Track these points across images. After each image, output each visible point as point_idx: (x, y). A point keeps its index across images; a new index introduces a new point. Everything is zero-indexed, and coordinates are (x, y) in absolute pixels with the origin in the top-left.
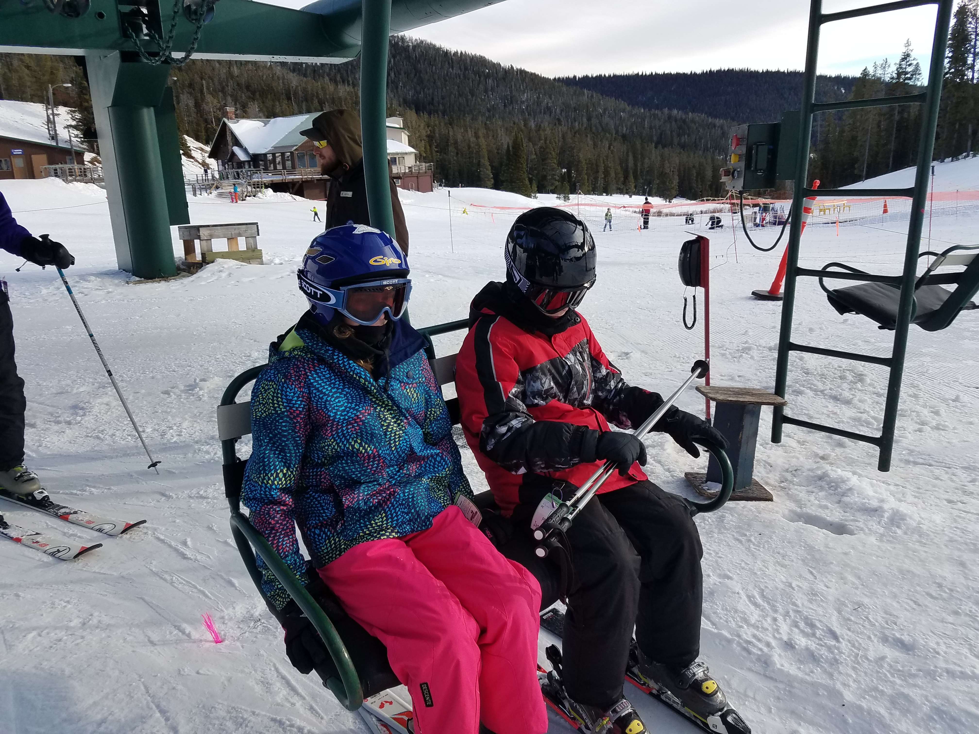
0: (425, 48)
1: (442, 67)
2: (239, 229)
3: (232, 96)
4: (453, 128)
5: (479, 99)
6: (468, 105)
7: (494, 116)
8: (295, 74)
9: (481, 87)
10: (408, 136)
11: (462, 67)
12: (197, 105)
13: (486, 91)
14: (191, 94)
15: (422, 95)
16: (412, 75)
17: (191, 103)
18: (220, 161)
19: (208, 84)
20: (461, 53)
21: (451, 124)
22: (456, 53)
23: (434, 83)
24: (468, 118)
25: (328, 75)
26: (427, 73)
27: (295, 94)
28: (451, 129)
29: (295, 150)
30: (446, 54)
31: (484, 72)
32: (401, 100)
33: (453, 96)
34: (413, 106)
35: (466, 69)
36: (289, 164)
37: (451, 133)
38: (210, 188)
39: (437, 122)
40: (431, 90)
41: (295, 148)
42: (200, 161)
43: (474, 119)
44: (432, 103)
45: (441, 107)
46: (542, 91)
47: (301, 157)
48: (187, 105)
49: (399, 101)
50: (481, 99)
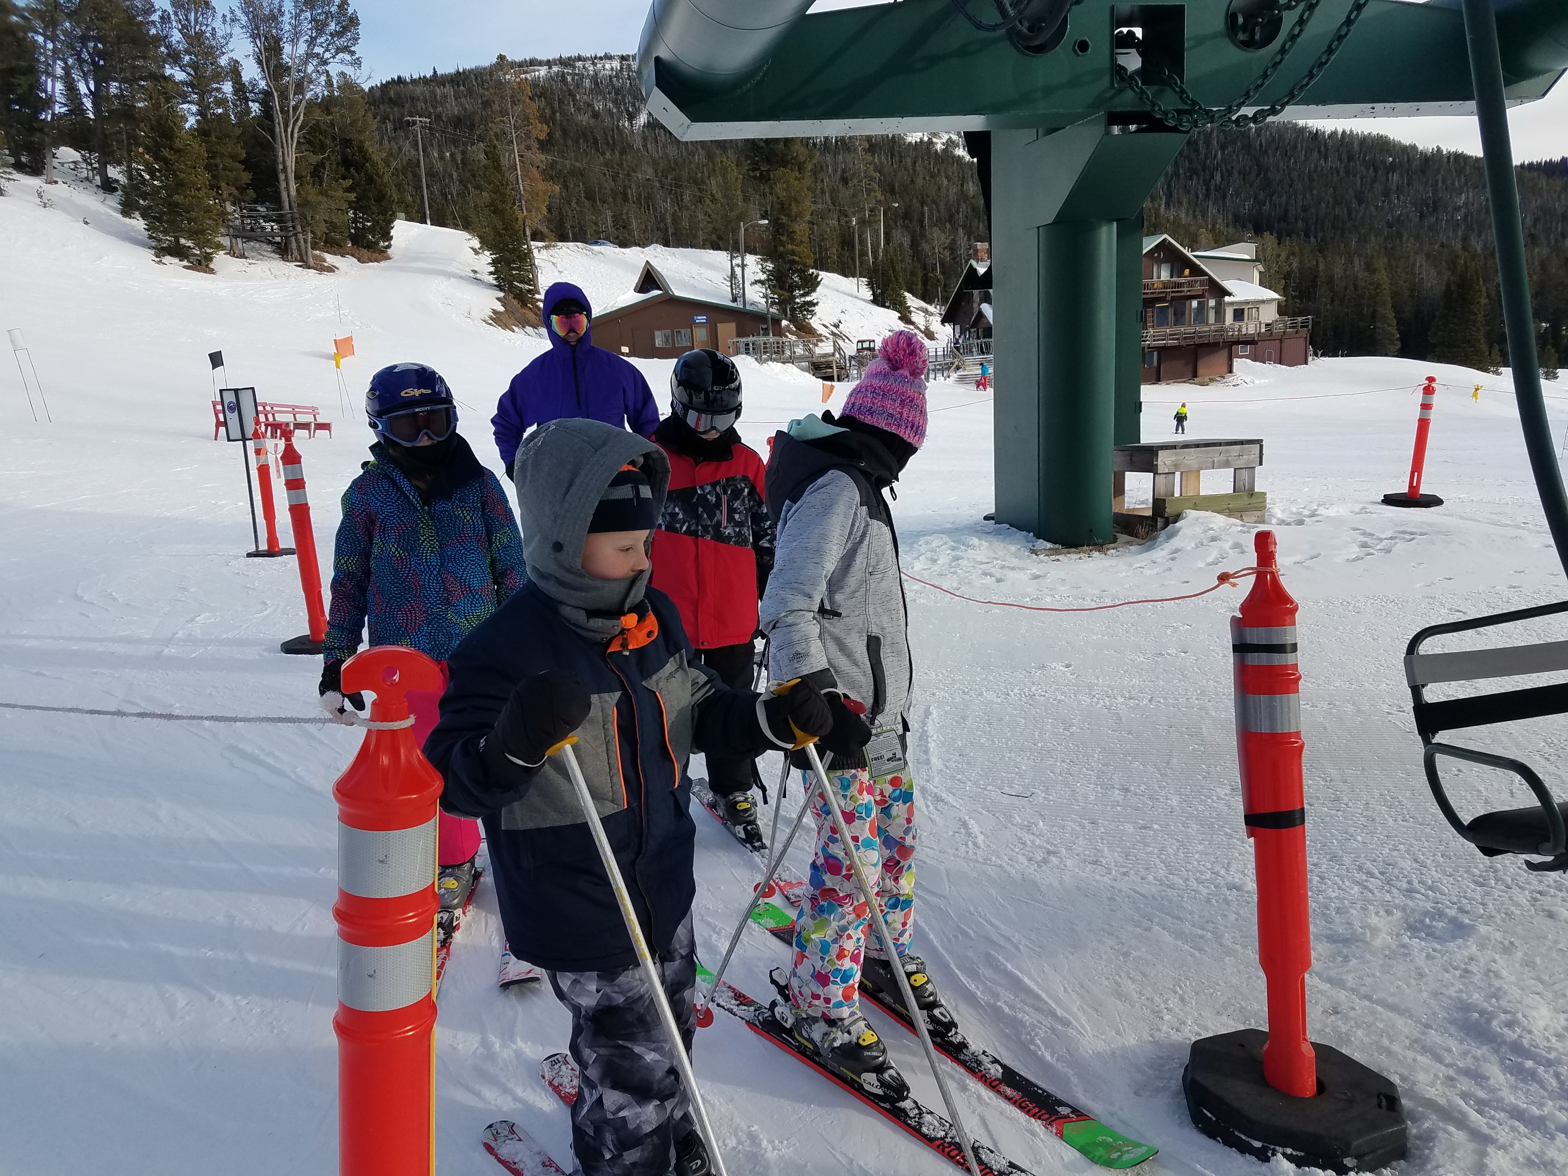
5: (1371, 207)
6: (1351, 218)
9: (1378, 187)
11: (1345, 157)
13: (1386, 193)
15: (1267, 207)
16: (1253, 175)
17: (906, 241)
18: (958, 327)
19: (930, 211)
20: (1345, 133)
21: (1321, 251)
22: (1334, 134)
23: (1291, 186)
24: (1353, 240)
26: (1278, 170)
28: (1321, 259)
31: (1383, 162)
32: (1230, 217)
33: (1323, 205)
34: (1250, 226)
35: (1350, 158)
37: (1321, 267)
38: (949, 368)
40: (1284, 198)
43: (1363, 240)
44: (1284, 218)
45: (1301, 224)
48: (901, 245)
50: (1377, 207)
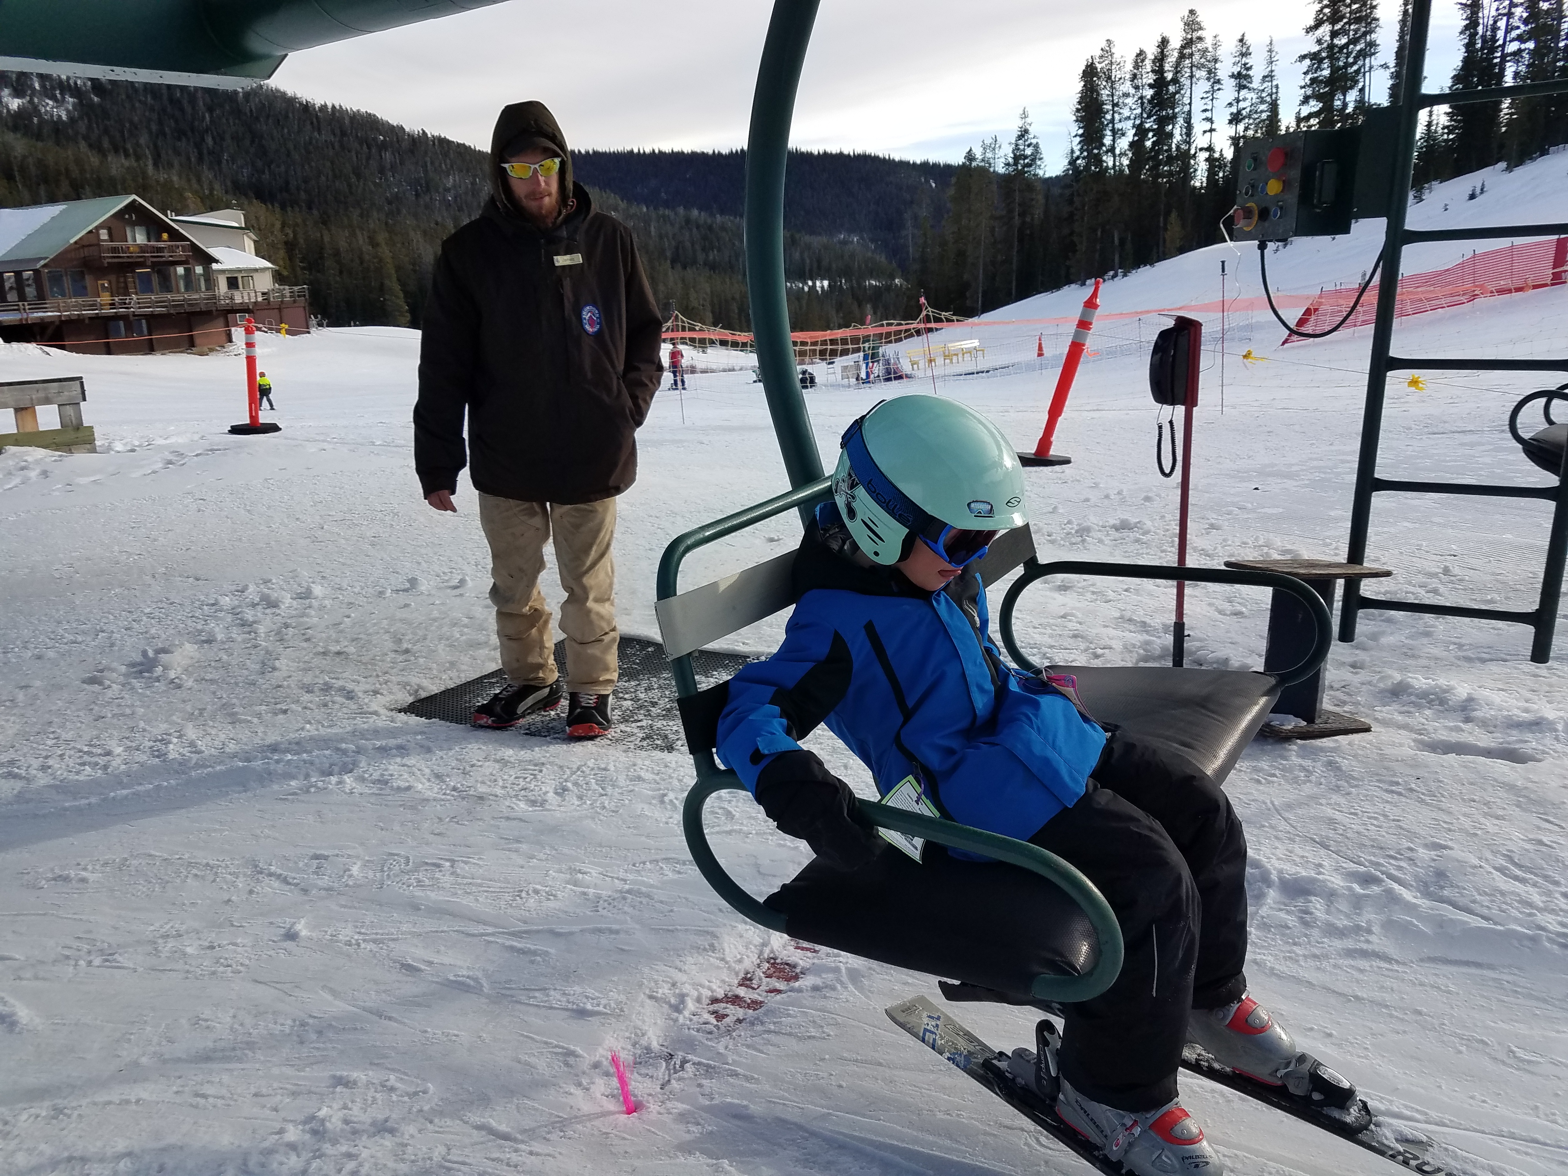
0: (267, 96)
1: (300, 129)
4: (329, 230)
5: (370, 183)
6: (351, 193)
7: (399, 212)
8: (19, 136)
9: (373, 164)
10: (255, 242)
11: (338, 132)
13: (382, 171)
15: (266, 176)
16: (247, 142)
20: (333, 107)
21: (324, 223)
22: (324, 107)
23: (288, 155)
24: (355, 214)
25: (86, 138)
26: (273, 139)
27: (23, 169)
28: (325, 232)
29: (45, 266)
30: (306, 108)
31: (375, 139)
32: (229, 183)
33: (323, 178)
34: (251, 194)
35: (343, 134)
36: (30, 291)
37: (327, 239)
39: (299, 221)
40: (283, 168)
41: (42, 262)
43: (365, 215)
44: (286, 189)
45: (303, 195)
46: (479, 172)
47: (56, 279)
49: (226, 186)
50: (375, 184)
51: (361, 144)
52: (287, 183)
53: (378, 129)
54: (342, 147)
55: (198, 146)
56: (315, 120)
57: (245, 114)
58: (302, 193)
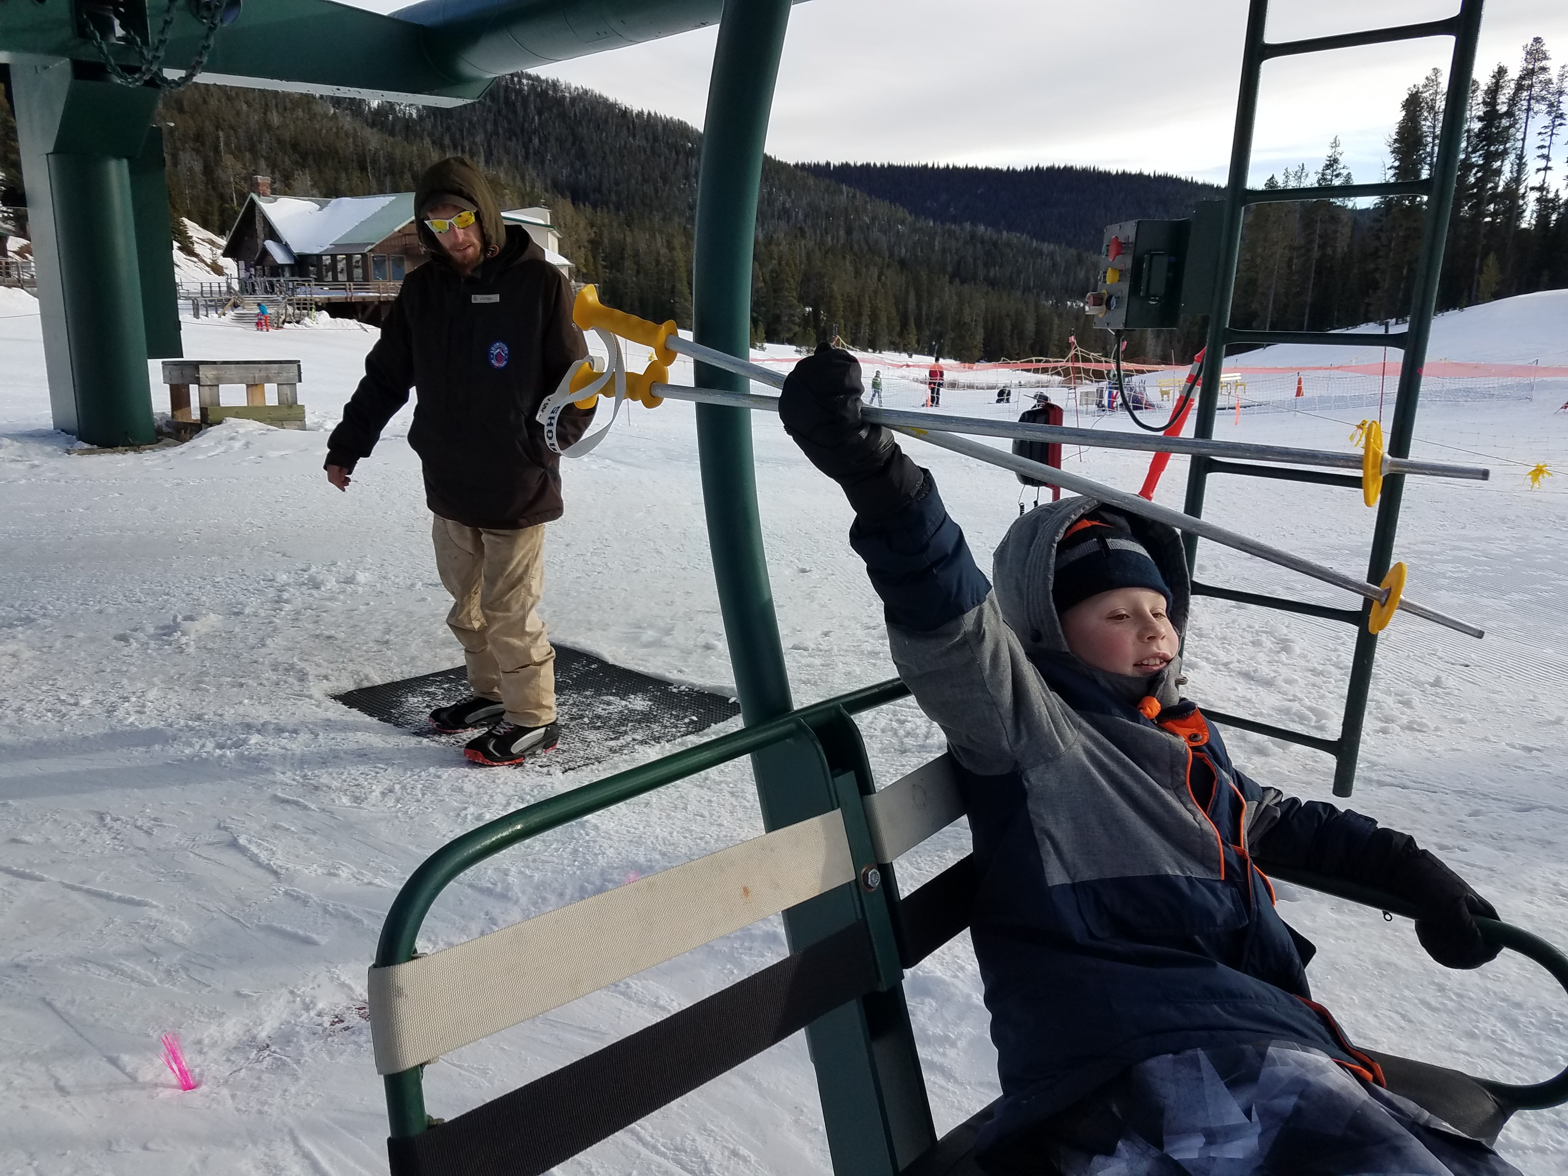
0: (591, 102)
1: (617, 134)
2: (267, 369)
3: (267, 159)
4: (632, 231)
5: (675, 189)
6: (657, 197)
8: (375, 130)
9: (680, 170)
10: (558, 239)
11: (651, 137)
12: (208, 171)
13: (687, 177)
14: (198, 152)
15: (582, 177)
16: (568, 145)
17: (198, 167)
18: (242, 263)
19: (227, 137)
20: (649, 114)
21: (628, 226)
22: (640, 114)
23: (604, 159)
24: (657, 218)
25: (430, 135)
26: (592, 142)
27: (374, 162)
28: (628, 233)
29: (370, 251)
30: (625, 114)
31: (684, 146)
32: (549, 182)
33: (633, 182)
34: (568, 194)
35: (656, 139)
36: (358, 273)
37: (629, 240)
38: (223, 306)
39: (606, 221)
40: (598, 170)
41: (370, 247)
42: (209, 261)
43: (666, 219)
44: (598, 190)
45: (614, 197)
46: (777, 182)
47: (379, 264)
48: (191, 169)
49: (546, 184)
50: (679, 189)
51: (671, 152)
52: (600, 184)
53: (687, 137)
54: (653, 151)
55: (526, 147)
56: (631, 126)
57: (570, 118)
58: (613, 195)
